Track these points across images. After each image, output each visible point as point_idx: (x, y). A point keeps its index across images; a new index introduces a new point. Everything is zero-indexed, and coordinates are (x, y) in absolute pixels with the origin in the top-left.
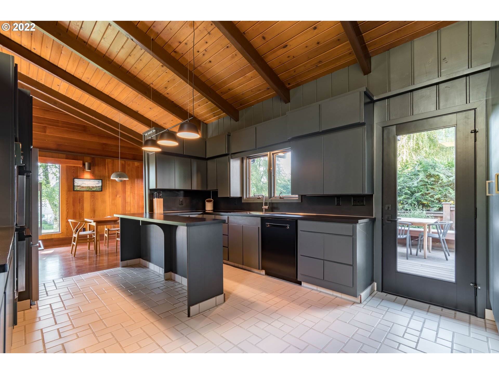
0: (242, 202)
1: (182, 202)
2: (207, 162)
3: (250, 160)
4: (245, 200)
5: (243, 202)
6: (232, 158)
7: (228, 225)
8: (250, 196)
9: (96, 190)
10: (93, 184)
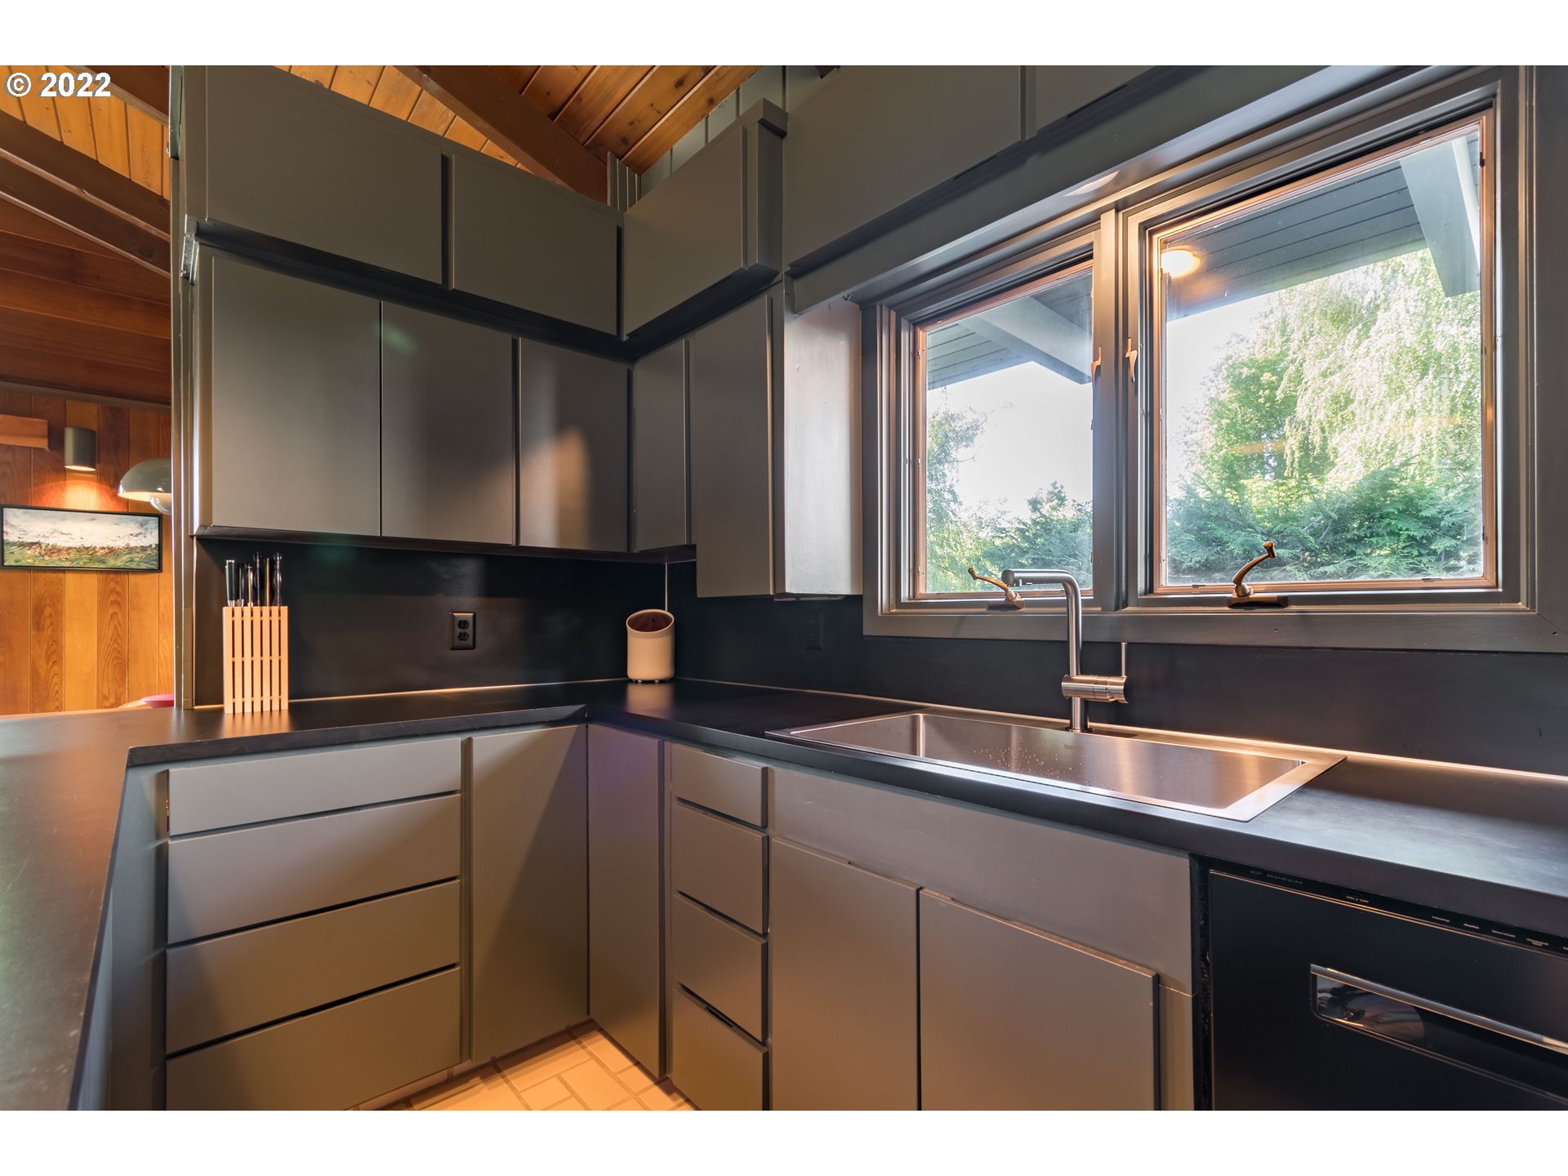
0: (866, 632)
1: (470, 631)
2: (630, 375)
3: (921, 334)
4: (888, 618)
5: (868, 630)
6: (796, 310)
7: (767, 841)
8: (921, 590)
9: (128, 564)
10: (114, 538)
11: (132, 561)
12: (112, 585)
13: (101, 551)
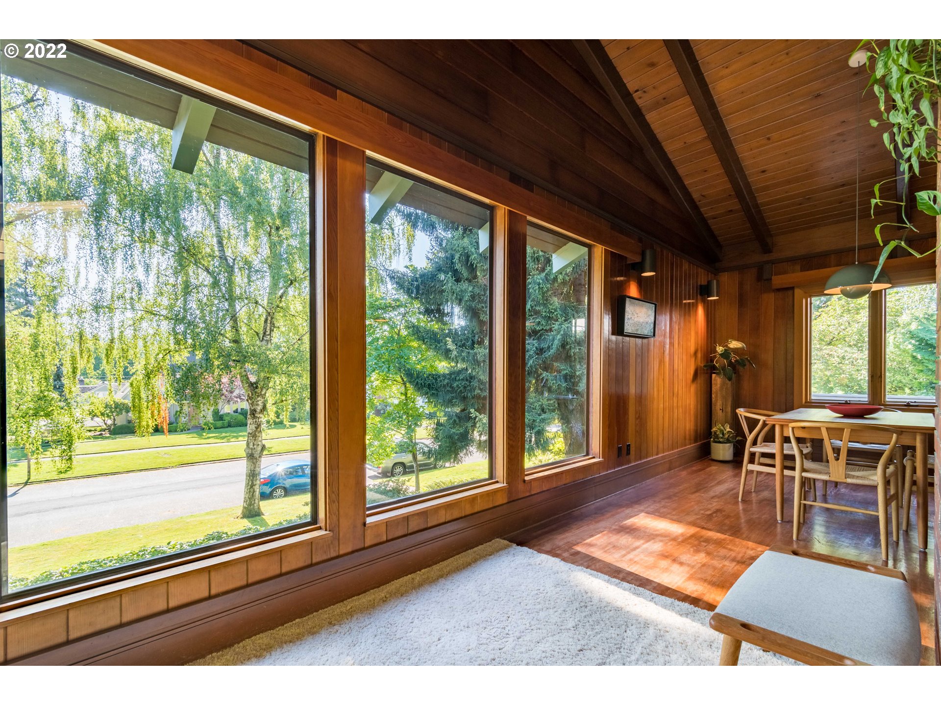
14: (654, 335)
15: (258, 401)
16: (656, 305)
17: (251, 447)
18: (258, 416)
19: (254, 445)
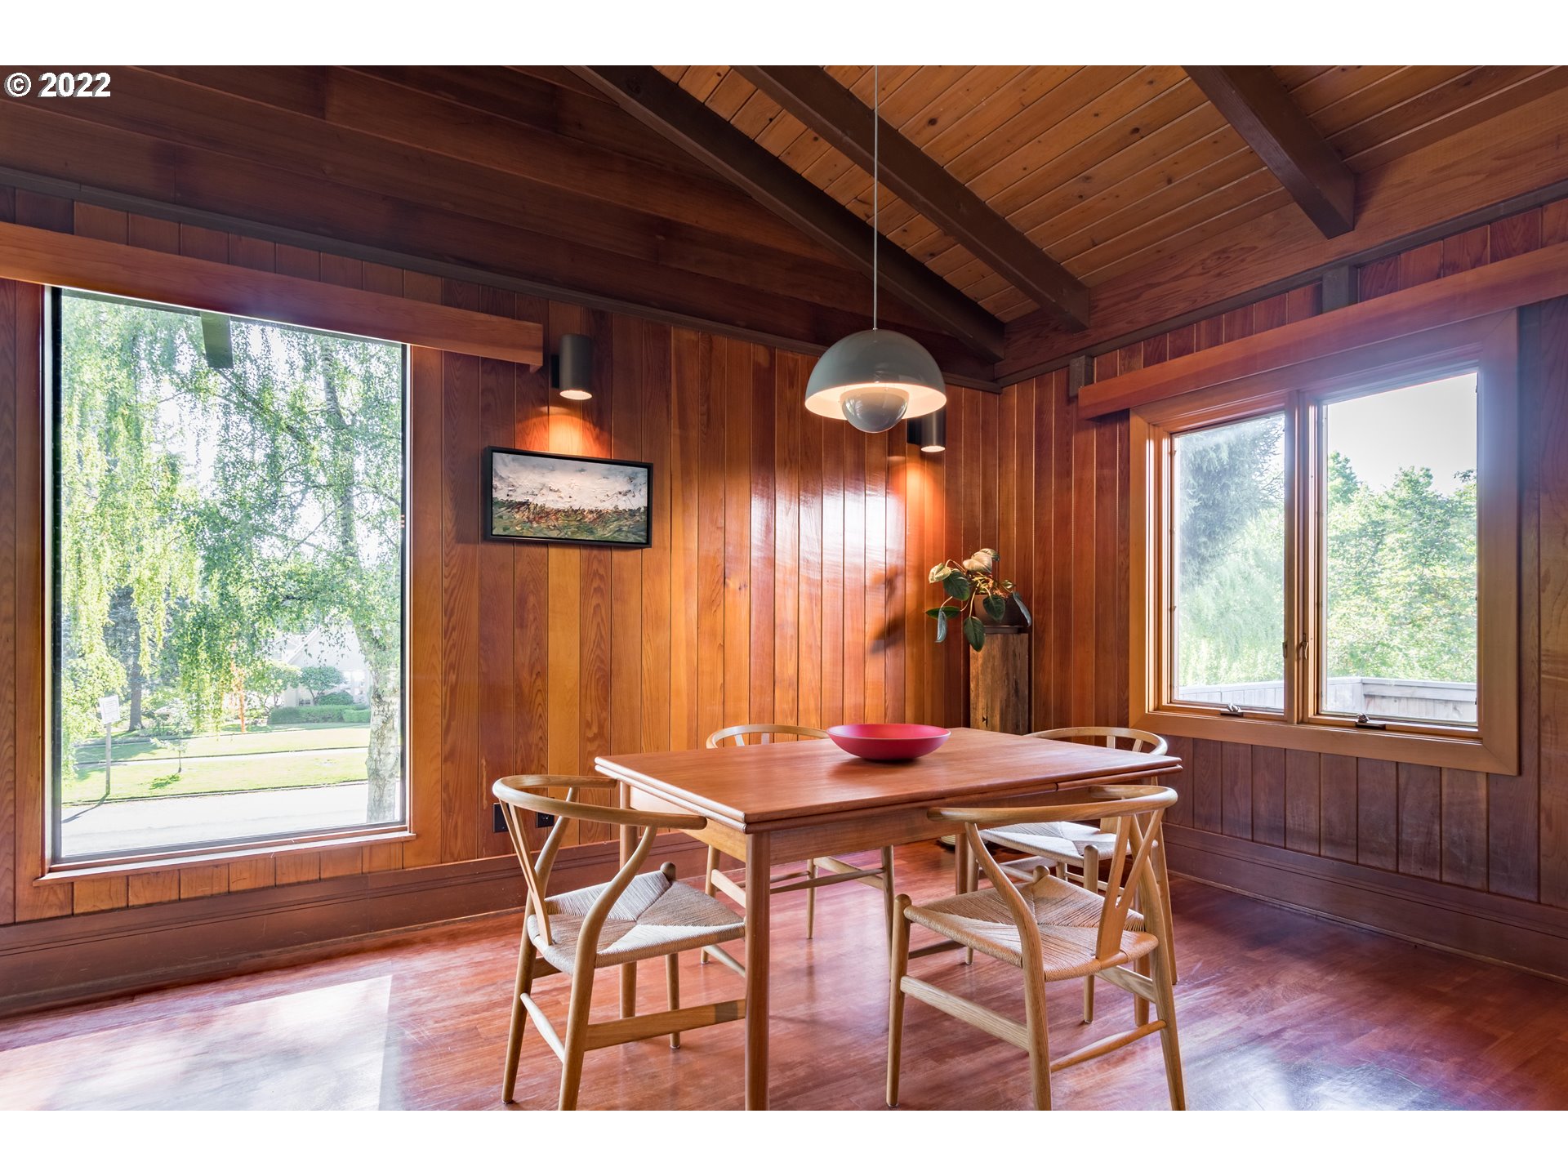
9: (615, 535)
10: (603, 498)
11: (620, 530)
12: (595, 566)
13: (590, 516)
14: (648, 543)
15: (388, 672)
16: (649, 467)
17: (375, 756)
18: (388, 700)
19: (379, 754)
